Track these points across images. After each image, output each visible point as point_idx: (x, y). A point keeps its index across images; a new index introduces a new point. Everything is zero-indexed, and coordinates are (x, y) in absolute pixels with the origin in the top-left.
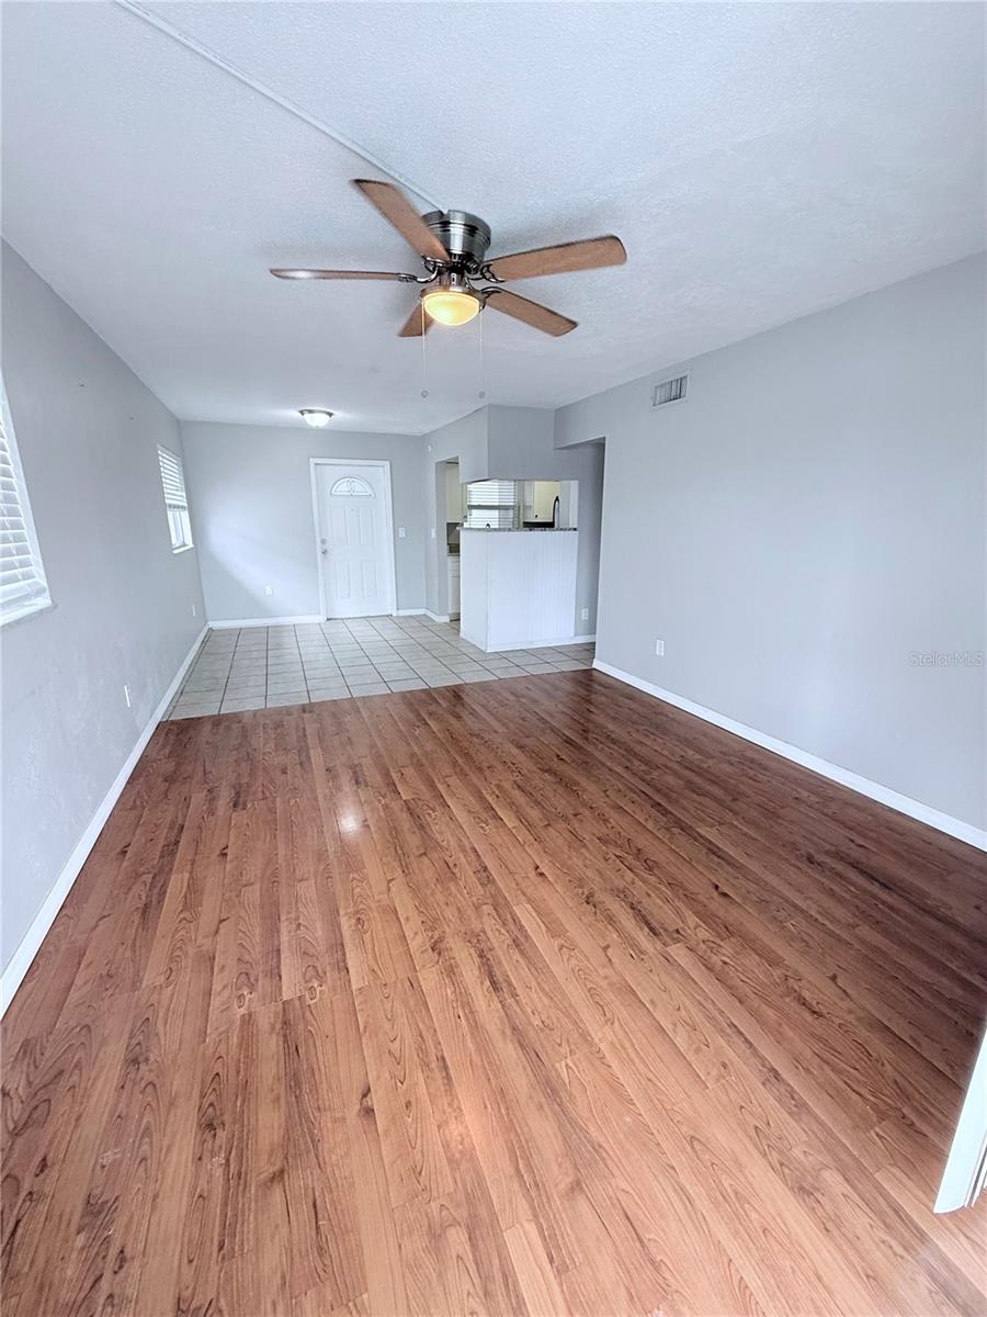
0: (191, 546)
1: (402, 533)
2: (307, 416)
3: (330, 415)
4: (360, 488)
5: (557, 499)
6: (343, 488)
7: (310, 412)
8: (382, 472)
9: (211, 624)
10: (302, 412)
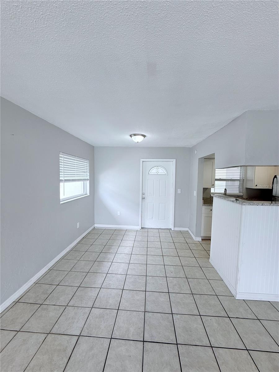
0: (89, 195)
1: (179, 191)
2: (133, 137)
3: (144, 136)
4: (161, 171)
5: (275, 177)
6: (154, 171)
7: (135, 135)
8: (172, 164)
9: (96, 225)
10: (131, 136)
